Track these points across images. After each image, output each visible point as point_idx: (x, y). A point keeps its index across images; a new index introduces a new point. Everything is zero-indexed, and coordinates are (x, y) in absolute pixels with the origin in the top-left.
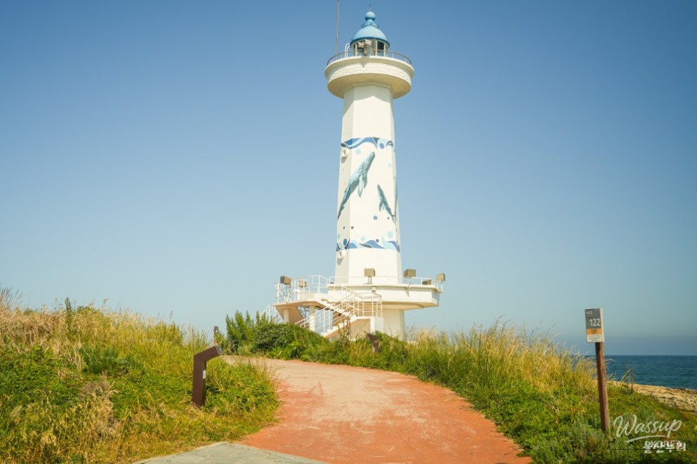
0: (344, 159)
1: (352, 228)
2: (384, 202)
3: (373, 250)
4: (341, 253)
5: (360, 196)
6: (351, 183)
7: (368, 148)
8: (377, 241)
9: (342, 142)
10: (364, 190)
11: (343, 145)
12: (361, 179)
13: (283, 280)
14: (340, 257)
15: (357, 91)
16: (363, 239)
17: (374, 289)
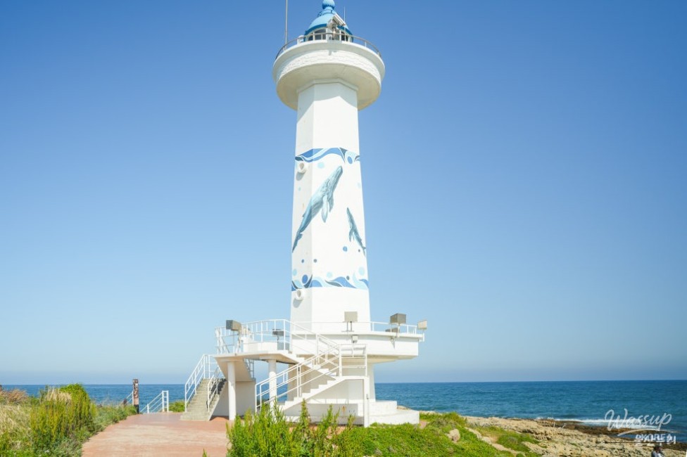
0: (301, 175)
1: (315, 261)
2: (354, 230)
3: (343, 289)
4: (299, 294)
5: (325, 221)
6: (313, 204)
7: (334, 161)
8: (348, 278)
9: (296, 155)
10: (329, 213)
11: (298, 159)
12: (325, 199)
13: (230, 325)
14: (298, 298)
15: (317, 90)
16: (330, 275)
17: (355, 338)
